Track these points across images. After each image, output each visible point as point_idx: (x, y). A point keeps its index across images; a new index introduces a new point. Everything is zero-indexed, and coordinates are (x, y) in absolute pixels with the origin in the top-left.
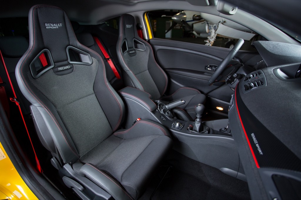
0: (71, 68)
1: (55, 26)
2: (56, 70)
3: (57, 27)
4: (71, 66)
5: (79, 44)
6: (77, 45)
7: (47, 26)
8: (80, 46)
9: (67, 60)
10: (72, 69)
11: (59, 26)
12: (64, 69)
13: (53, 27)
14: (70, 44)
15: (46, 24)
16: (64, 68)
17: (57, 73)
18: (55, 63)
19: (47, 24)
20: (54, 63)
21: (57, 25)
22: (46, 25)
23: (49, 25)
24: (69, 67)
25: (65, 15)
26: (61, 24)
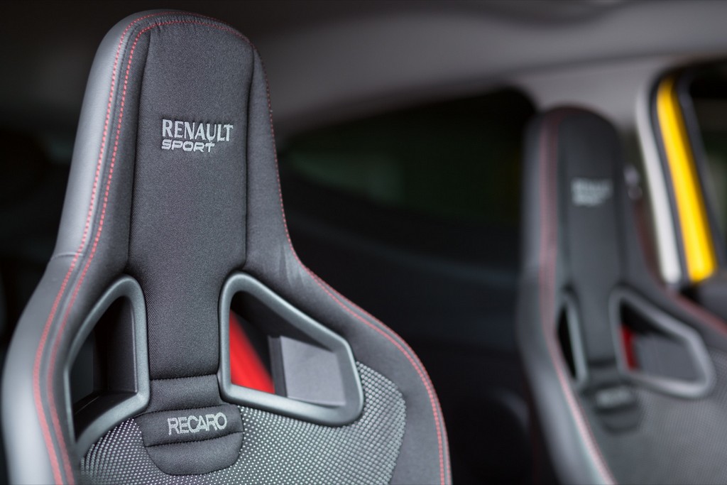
0: (228, 432)
1: (200, 139)
2: (153, 424)
3: (210, 145)
4: (235, 416)
5: (296, 270)
6: (283, 271)
7: (168, 137)
8: (299, 278)
9: (215, 370)
10: (235, 438)
11: (219, 139)
12: (199, 428)
13: (194, 141)
14: (244, 263)
15: (165, 121)
16: (194, 425)
17: (158, 454)
18: (156, 383)
19: (170, 122)
20: (151, 378)
21: (212, 135)
22: (167, 126)
23: (177, 129)
24: (221, 422)
25: (259, 75)
26: (228, 127)
